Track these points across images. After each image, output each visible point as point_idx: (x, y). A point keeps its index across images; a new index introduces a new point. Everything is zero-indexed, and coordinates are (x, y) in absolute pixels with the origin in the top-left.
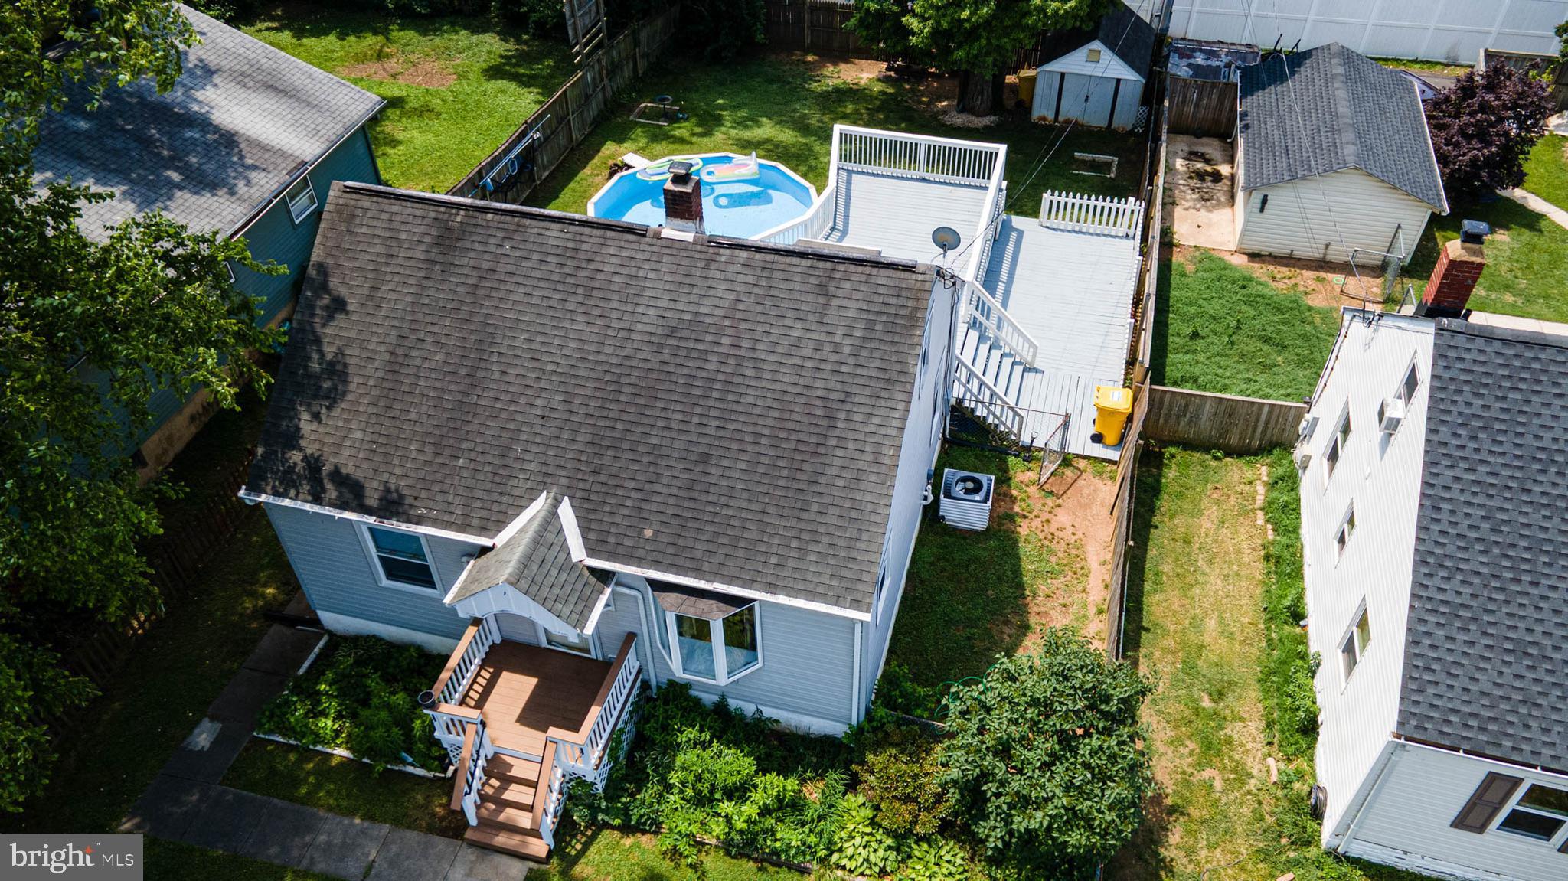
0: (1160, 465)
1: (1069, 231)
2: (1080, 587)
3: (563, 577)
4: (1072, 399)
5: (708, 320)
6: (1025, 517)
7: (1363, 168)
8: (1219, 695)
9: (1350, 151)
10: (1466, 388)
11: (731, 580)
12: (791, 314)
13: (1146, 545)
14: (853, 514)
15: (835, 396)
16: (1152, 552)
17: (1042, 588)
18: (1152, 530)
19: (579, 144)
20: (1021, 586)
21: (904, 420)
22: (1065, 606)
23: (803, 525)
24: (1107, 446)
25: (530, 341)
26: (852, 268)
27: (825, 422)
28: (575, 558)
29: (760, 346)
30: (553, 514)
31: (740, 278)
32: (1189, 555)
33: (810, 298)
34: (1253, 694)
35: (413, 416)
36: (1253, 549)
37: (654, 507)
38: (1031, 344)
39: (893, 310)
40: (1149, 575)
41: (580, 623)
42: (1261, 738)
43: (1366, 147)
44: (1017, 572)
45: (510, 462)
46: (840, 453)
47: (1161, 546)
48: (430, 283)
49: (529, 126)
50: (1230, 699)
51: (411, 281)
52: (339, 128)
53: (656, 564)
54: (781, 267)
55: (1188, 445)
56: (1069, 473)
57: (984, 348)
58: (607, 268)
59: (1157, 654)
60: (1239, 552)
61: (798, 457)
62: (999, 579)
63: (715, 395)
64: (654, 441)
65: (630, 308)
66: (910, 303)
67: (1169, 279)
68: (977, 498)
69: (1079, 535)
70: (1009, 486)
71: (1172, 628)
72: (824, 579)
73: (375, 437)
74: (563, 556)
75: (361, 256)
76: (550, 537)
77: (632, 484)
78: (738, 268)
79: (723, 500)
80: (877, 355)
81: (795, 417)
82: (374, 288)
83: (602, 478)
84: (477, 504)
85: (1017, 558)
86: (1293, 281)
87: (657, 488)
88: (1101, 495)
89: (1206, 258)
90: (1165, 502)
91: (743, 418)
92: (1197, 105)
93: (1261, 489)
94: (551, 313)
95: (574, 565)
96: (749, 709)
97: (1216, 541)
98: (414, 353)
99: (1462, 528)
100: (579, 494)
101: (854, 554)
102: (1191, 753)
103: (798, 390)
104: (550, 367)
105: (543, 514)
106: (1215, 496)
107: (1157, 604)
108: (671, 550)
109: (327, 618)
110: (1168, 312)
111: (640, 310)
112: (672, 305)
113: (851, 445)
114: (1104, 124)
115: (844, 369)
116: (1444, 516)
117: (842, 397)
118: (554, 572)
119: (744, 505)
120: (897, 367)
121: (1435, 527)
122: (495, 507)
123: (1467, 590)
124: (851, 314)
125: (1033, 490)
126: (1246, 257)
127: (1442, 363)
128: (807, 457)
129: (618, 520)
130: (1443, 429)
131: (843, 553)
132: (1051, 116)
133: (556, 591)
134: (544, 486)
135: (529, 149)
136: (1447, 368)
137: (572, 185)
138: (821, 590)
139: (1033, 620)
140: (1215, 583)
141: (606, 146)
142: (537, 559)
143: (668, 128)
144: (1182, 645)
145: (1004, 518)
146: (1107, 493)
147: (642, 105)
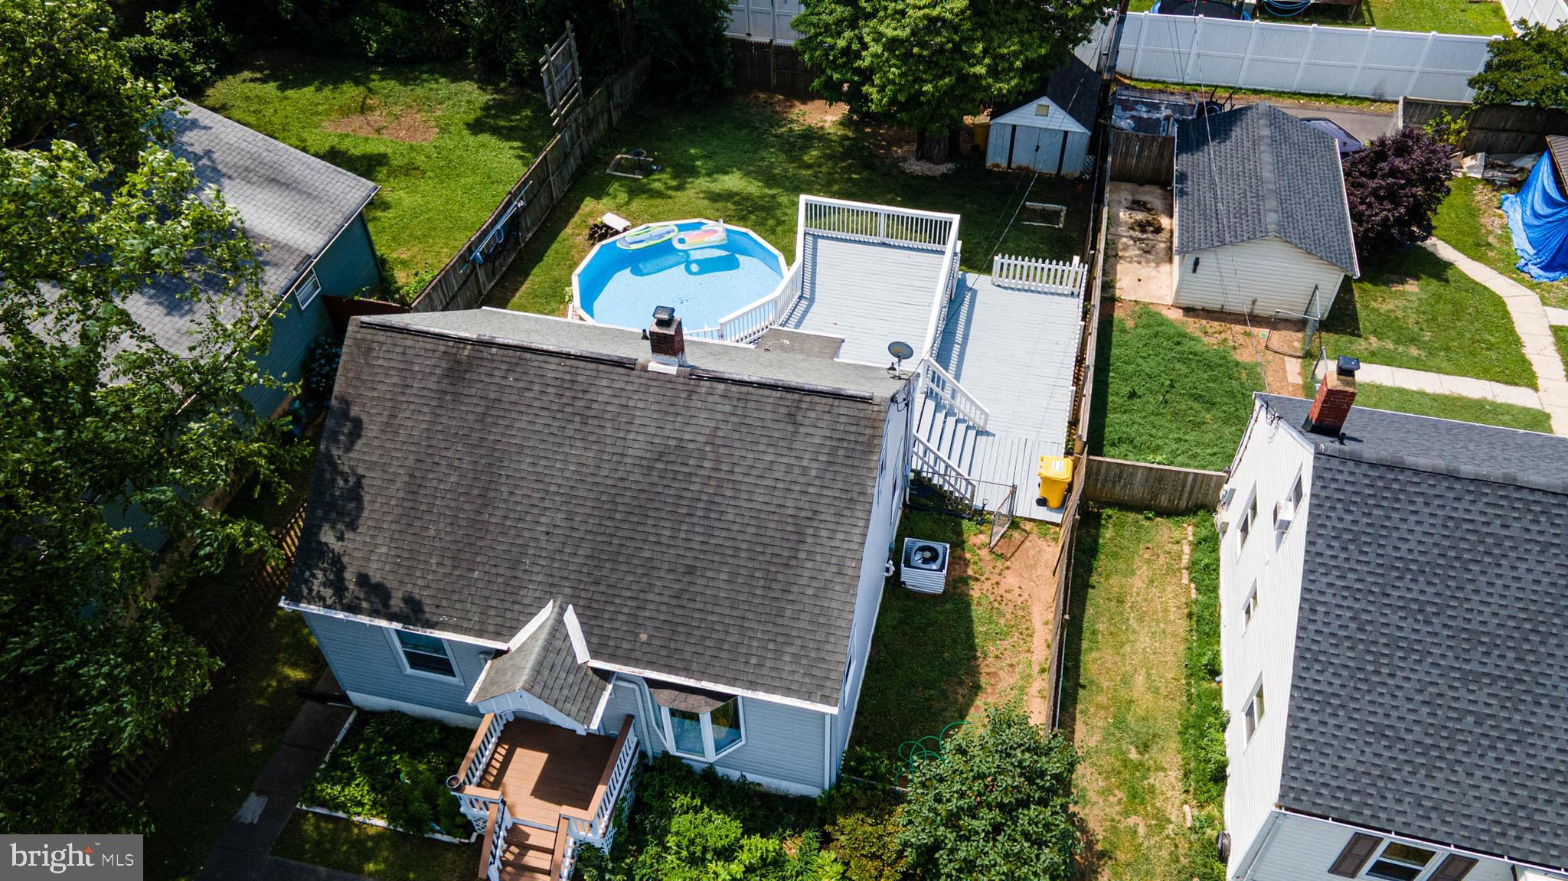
0: (1098, 526)
1: (1019, 290)
2: (1025, 648)
3: (571, 678)
4: (1020, 462)
5: (691, 446)
7: (1284, 236)
8: (1144, 748)
9: (1272, 218)
10: (1339, 506)
11: (716, 679)
12: (764, 440)
13: (1084, 604)
14: (822, 620)
15: (803, 514)
16: (1090, 611)
17: (992, 649)
18: (1090, 590)
19: (559, 202)
20: (972, 648)
21: (864, 535)
22: (1012, 666)
23: (779, 630)
24: (1051, 509)
25: (534, 464)
26: (817, 399)
27: (795, 537)
28: (580, 661)
29: (737, 469)
30: (559, 622)
31: (719, 408)
32: (1122, 614)
33: (781, 426)
34: (1173, 746)
35: (432, 532)
36: (1178, 608)
37: (648, 614)
38: (983, 412)
39: (852, 437)
40: (1086, 634)
41: (588, 719)
42: (1180, 786)
43: (1287, 215)
44: (970, 635)
45: (519, 574)
46: (809, 565)
47: (1097, 606)
48: (442, 412)
49: (513, 195)
50: (1154, 750)
51: (425, 409)
52: (339, 218)
53: (651, 665)
54: (754, 398)
55: (1124, 506)
56: (1017, 535)
57: (940, 416)
58: (601, 398)
59: (1092, 710)
60: (1166, 610)
61: (772, 569)
62: (954, 641)
63: (700, 513)
64: (647, 554)
65: (622, 434)
66: (868, 431)
67: (1111, 336)
68: (934, 567)
69: (1025, 596)
70: (963, 549)
71: (1105, 684)
72: (796, 678)
73: (399, 552)
74: (569, 660)
75: (379, 386)
76: (558, 644)
77: (628, 594)
78: (716, 398)
79: (709, 607)
80: (839, 477)
81: (770, 533)
82: (393, 416)
83: (602, 588)
84: (492, 612)
85: (970, 621)
86: (1223, 336)
87: (650, 597)
88: (1045, 557)
89: (1146, 313)
90: (1102, 563)
91: (724, 534)
92: (1139, 156)
93: (1187, 549)
94: (552, 439)
95: (580, 667)
96: (735, 775)
97: (1146, 600)
98: (431, 476)
99: (1334, 628)
100: (582, 602)
101: (823, 655)
102: (1119, 802)
103: (771, 509)
104: (553, 488)
105: (550, 622)
106: (1146, 556)
107: (1094, 662)
108: (663, 652)
109: (356, 697)
110: (1108, 371)
111: (631, 436)
112: (659, 432)
113: (818, 558)
114: (1054, 171)
115: (811, 490)
116: (1319, 617)
117: (809, 514)
118: (563, 675)
119: (727, 611)
120: (857, 489)
121: (1312, 627)
122: (508, 615)
123: (1337, 681)
124: (817, 440)
125: (984, 553)
126: (1181, 311)
127: (1319, 484)
128: (781, 569)
129: (616, 625)
130: (1320, 541)
131: (813, 655)
132: (1004, 164)
133: (565, 692)
134: (549, 595)
135: (516, 217)
136: (1324, 487)
137: (554, 246)
138: (795, 687)
139: (984, 680)
140: (1144, 641)
141: (585, 203)
142: (547, 664)
143: (645, 181)
144: (1114, 701)
145: (959, 581)
146: (1050, 554)
147: (618, 157)
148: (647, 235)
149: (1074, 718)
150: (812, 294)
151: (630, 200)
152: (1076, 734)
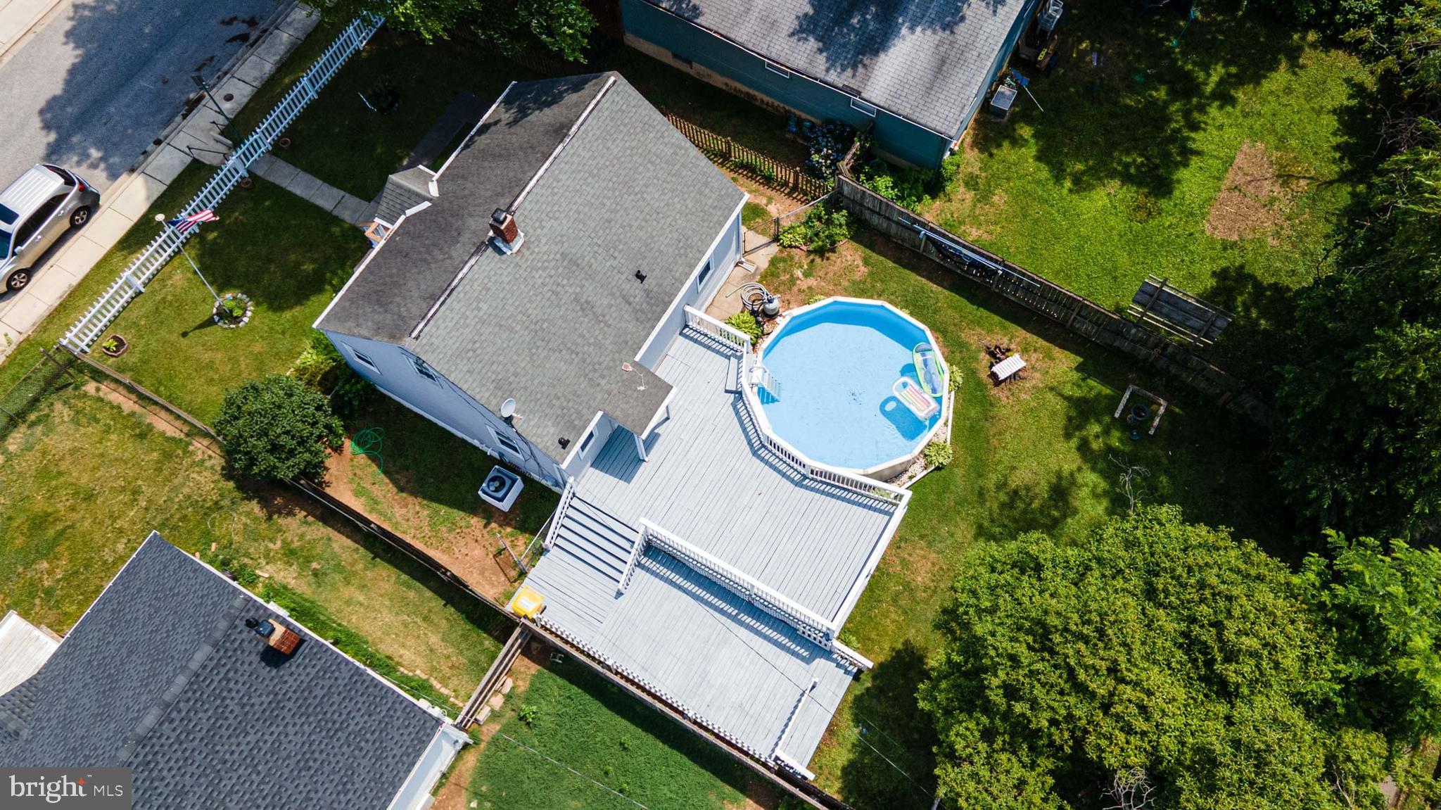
3: (398, 206)
4: (579, 606)
6: (485, 527)
13: (436, 593)
16: (428, 594)
17: (426, 512)
18: (444, 602)
20: (431, 500)
22: (409, 520)
30: (425, 199)
32: (414, 613)
40: (411, 581)
44: (440, 502)
47: (430, 600)
49: (1012, 268)
52: (906, 111)
56: (514, 574)
59: (356, 556)
60: (403, 646)
70: (515, 528)
71: (369, 574)
85: (452, 506)
88: (487, 587)
90: (464, 626)
93: (445, 691)
95: (404, 211)
97: (418, 636)
102: (292, 541)
106: (454, 658)
107: (386, 577)
134: (442, 194)
139: (404, 495)
140: (388, 618)
141: (1073, 356)
142: (403, 192)
143: (1107, 419)
144: (355, 574)
145: (489, 514)
146: (486, 588)
147: (1162, 401)
148: (933, 370)
149: (356, 542)
150: (807, 488)
151: (1068, 399)
152: (345, 538)
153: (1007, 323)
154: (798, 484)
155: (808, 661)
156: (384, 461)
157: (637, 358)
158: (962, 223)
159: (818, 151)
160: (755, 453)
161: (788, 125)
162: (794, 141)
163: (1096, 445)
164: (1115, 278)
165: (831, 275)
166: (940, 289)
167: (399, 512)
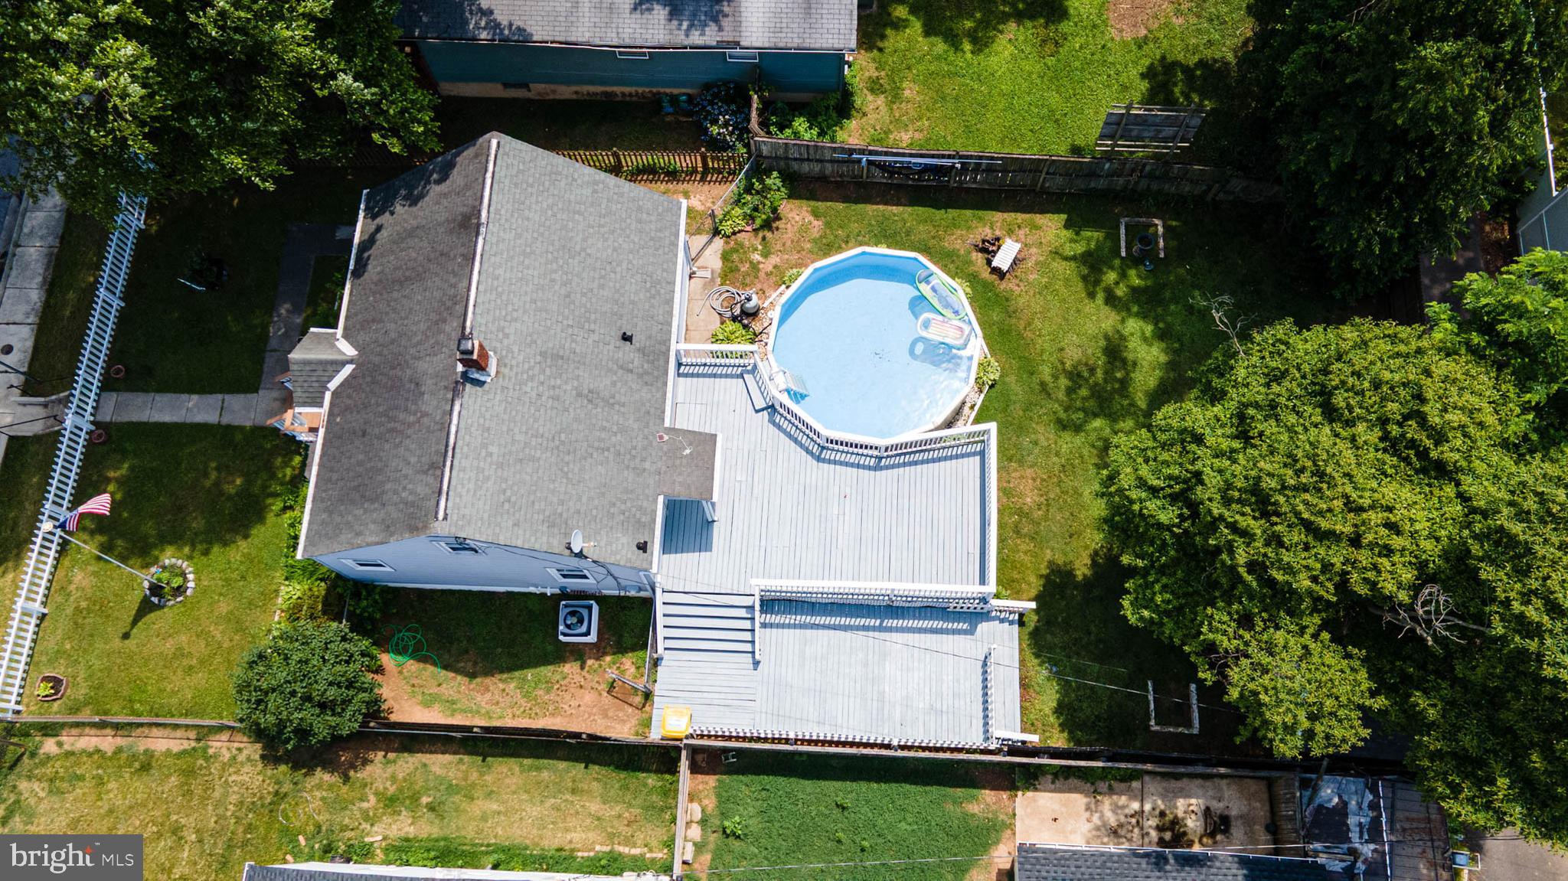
0: (657, 771)
2: (517, 713)
3: (314, 384)
6: (582, 668)
8: (432, 809)
16: (562, 765)
17: (512, 686)
18: (583, 765)
22: (498, 703)
23: (335, 505)
25: (418, 302)
26: (439, 480)
28: (329, 385)
29: (408, 440)
30: (344, 363)
31: (438, 411)
32: (559, 792)
34: (435, 832)
36: (570, 842)
37: (348, 417)
44: (522, 667)
45: (369, 325)
47: (567, 770)
48: (446, 226)
49: (957, 156)
50: (430, 817)
52: (796, 42)
54: (442, 434)
56: (638, 699)
59: (464, 768)
60: (567, 830)
62: (514, 655)
64: (373, 402)
70: (614, 654)
71: (488, 778)
74: (326, 379)
76: (330, 368)
77: (357, 400)
78: (443, 407)
79: (348, 454)
80: (400, 514)
82: (448, 196)
83: (360, 382)
84: (356, 319)
85: (536, 665)
87: (355, 414)
88: (619, 727)
90: (615, 778)
91: (379, 447)
93: (636, 851)
94: (429, 306)
95: (326, 387)
97: (577, 814)
100: (357, 372)
102: (386, 789)
104: (406, 322)
105: (348, 358)
106: (628, 816)
107: (508, 772)
108: (330, 435)
111: (427, 359)
112: (428, 377)
113: (364, 516)
115: (395, 497)
118: (314, 379)
119: (345, 467)
122: (353, 330)
125: (614, 673)
126: (1009, 864)
129: (345, 400)
133: (305, 384)
134: (360, 349)
135: (944, 168)
139: (479, 680)
140: (535, 811)
141: (1056, 216)
142: (314, 367)
143: (1117, 262)
144: (473, 785)
145: (578, 653)
146: (621, 729)
147: (1156, 221)
148: (945, 292)
149: (455, 753)
150: (887, 467)
151: (1074, 258)
152: (440, 756)
153: (980, 213)
154: (877, 468)
155: (971, 632)
156: (437, 655)
157: (667, 424)
158: (887, 132)
159: (715, 122)
160: (819, 459)
161: (661, 108)
162: (678, 122)
163: (1121, 291)
164: (1057, 121)
165: (789, 243)
166: (901, 208)
167: (483, 700)
